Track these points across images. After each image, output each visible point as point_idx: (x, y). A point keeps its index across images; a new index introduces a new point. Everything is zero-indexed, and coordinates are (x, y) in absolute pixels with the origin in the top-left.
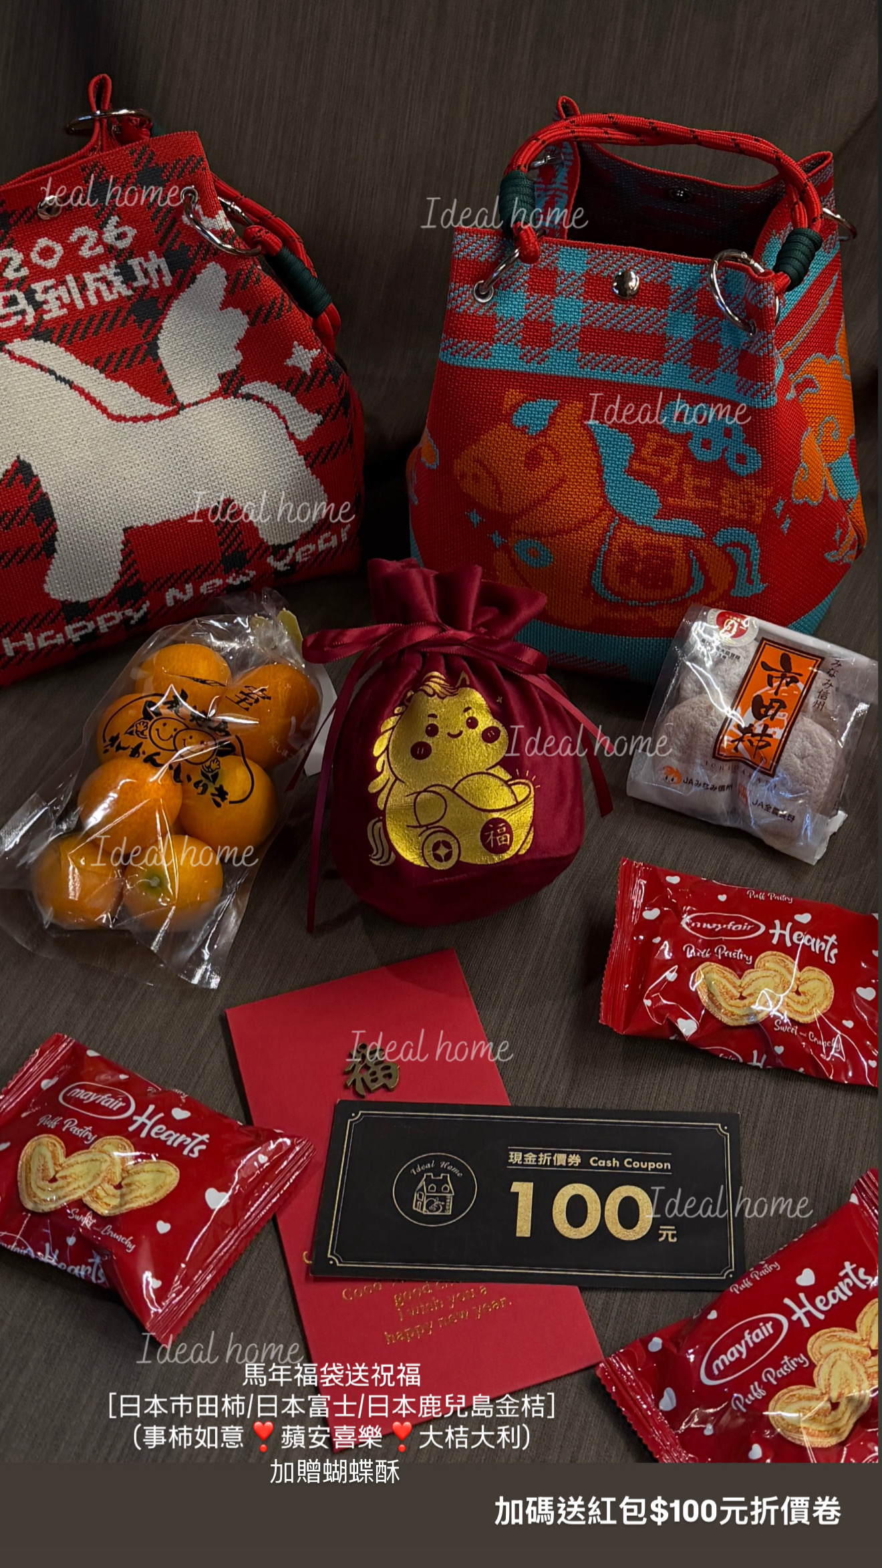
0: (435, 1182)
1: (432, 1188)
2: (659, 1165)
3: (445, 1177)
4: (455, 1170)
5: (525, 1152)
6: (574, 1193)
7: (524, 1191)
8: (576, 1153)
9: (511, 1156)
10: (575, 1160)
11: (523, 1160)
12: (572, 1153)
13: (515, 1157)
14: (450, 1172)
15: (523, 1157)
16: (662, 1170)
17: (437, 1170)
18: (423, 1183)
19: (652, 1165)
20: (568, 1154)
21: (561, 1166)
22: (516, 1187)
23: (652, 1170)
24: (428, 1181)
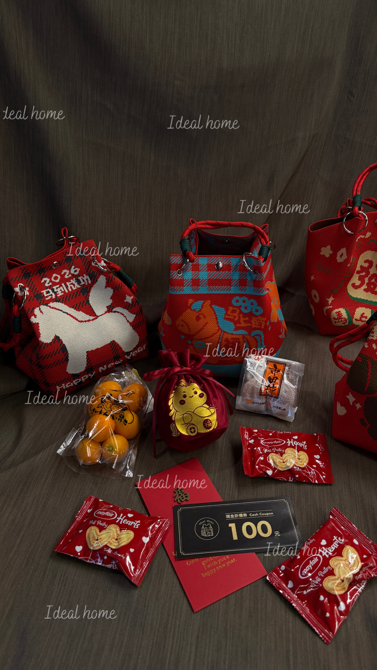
0: (206, 526)
1: (206, 528)
2: (270, 514)
3: (209, 525)
4: (211, 522)
5: (230, 514)
6: (247, 525)
7: (233, 526)
8: (245, 513)
9: (227, 516)
10: (245, 515)
11: (230, 517)
12: (244, 513)
13: (228, 516)
14: (210, 523)
15: (230, 516)
16: (271, 515)
17: (206, 523)
18: (203, 527)
19: (267, 514)
20: (243, 513)
21: (242, 517)
22: (230, 525)
23: (268, 515)
24: (205, 526)
